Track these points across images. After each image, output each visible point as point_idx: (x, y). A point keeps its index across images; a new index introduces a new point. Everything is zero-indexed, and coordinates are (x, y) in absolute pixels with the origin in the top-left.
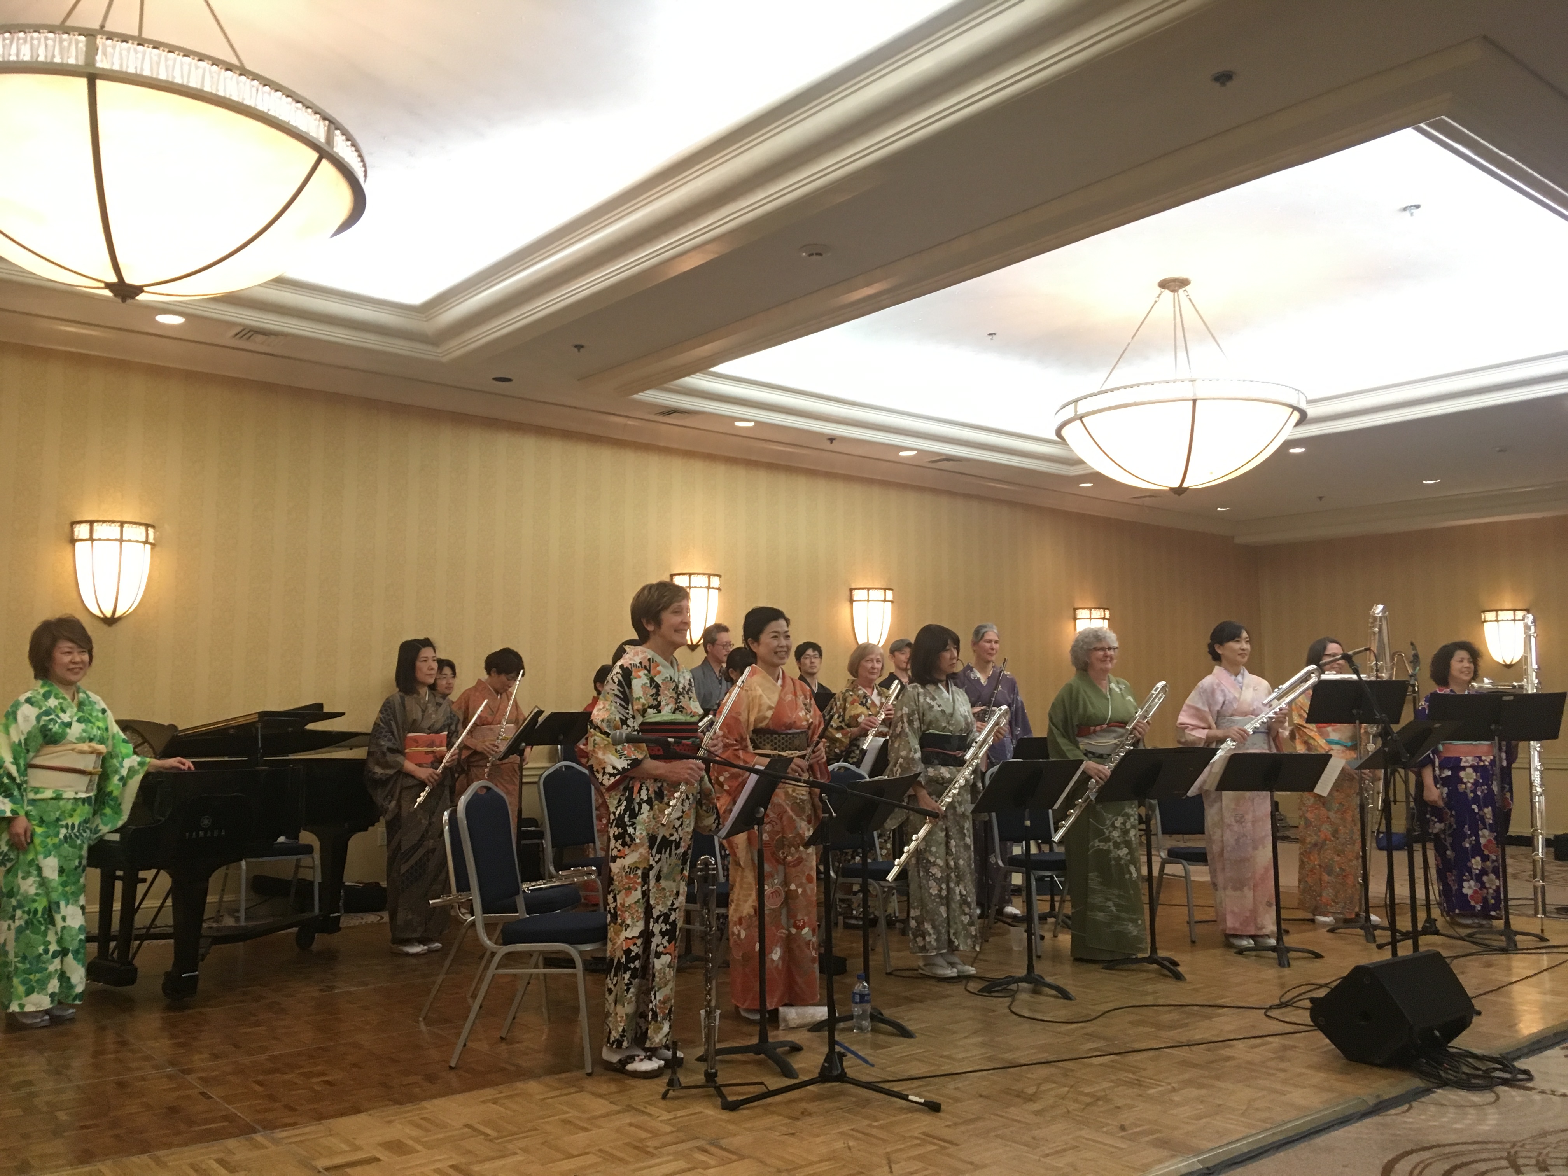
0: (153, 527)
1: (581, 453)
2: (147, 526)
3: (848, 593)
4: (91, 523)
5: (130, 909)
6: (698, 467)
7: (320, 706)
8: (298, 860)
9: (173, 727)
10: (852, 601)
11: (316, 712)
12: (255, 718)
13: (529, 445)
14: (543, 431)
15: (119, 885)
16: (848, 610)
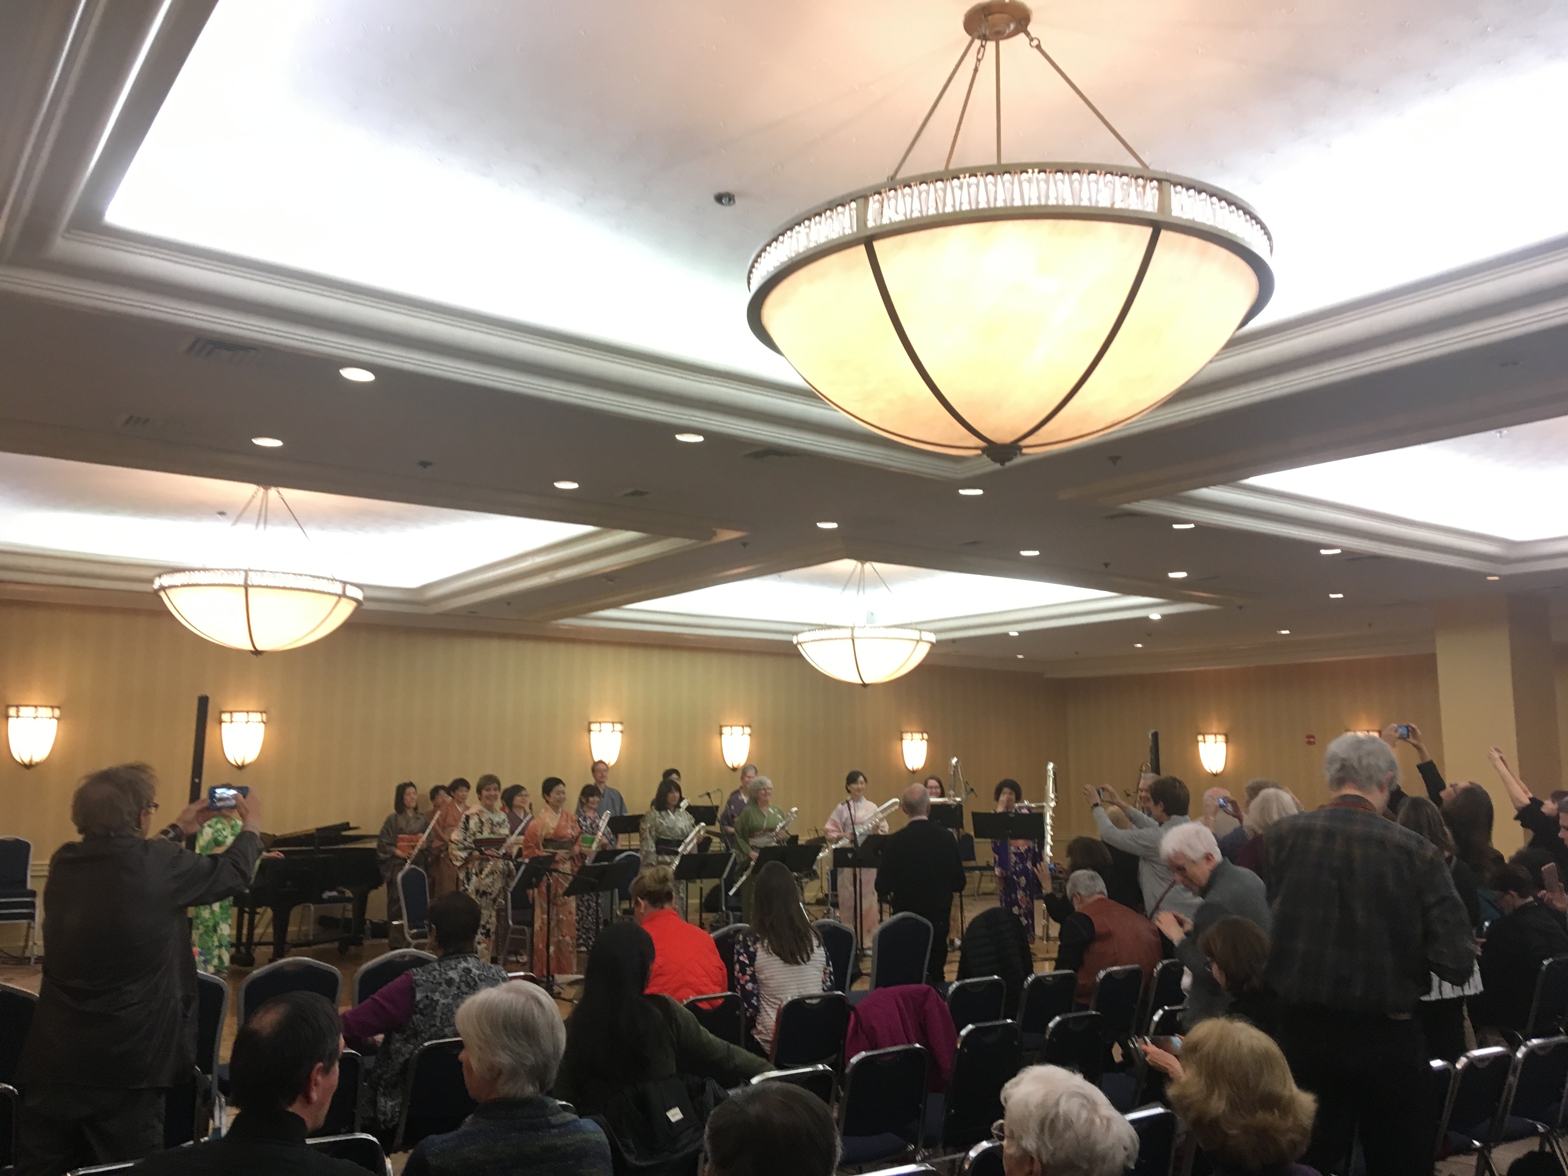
0: (265, 712)
1: (529, 647)
2: (261, 712)
3: (719, 728)
4: (231, 712)
5: (252, 927)
6: (610, 653)
7: (348, 824)
8: (345, 907)
9: (274, 836)
10: (721, 734)
11: (346, 826)
12: (314, 831)
13: (494, 645)
14: (503, 636)
15: (246, 916)
16: (718, 741)
